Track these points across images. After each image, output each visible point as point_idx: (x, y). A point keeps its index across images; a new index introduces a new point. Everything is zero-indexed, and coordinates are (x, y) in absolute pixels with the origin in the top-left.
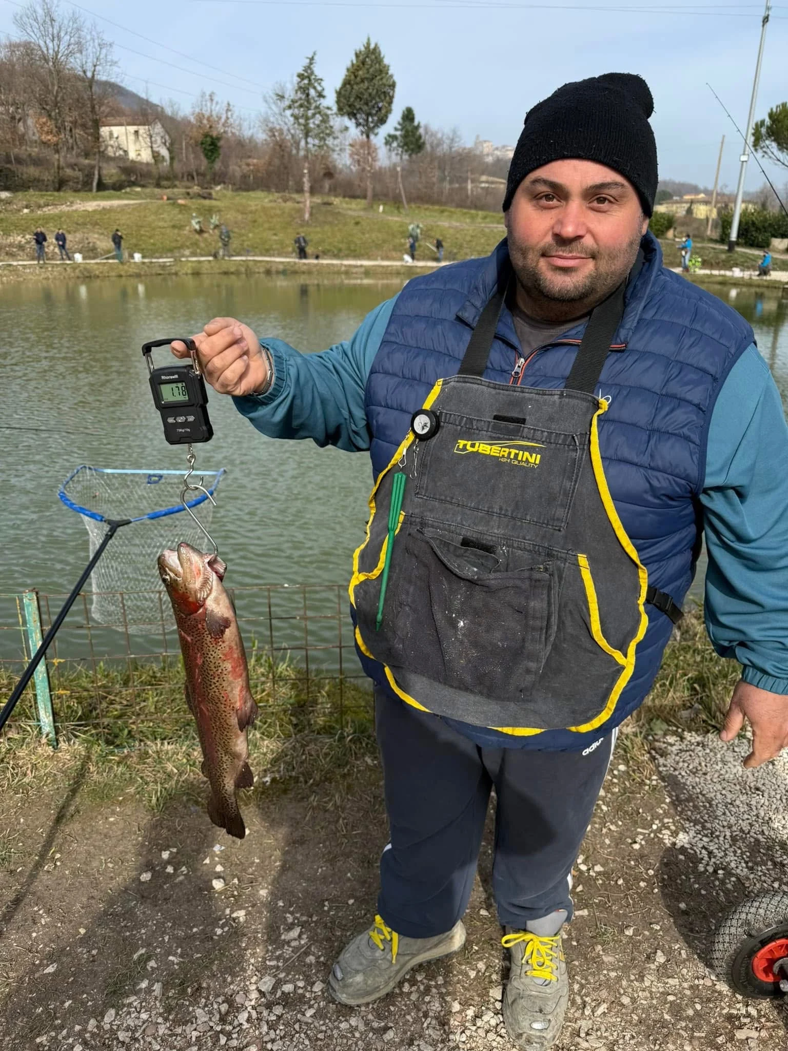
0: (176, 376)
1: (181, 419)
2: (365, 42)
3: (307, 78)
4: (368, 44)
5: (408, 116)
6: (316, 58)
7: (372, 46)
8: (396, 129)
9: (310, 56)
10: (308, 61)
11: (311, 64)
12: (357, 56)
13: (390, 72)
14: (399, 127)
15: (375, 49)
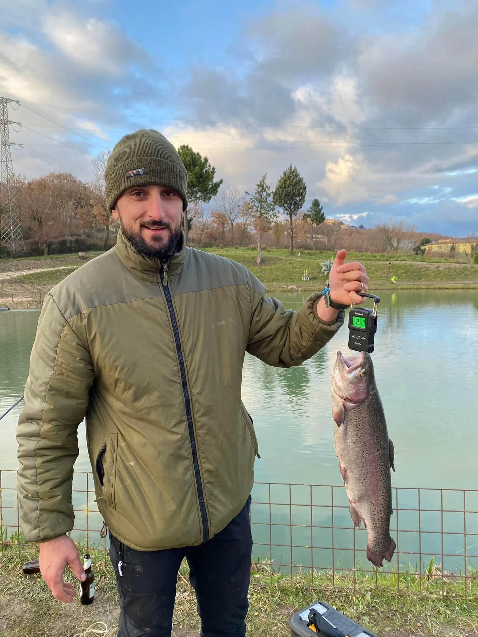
0: (362, 314)
1: (358, 337)
2: (289, 167)
3: (262, 186)
4: (291, 167)
5: (316, 203)
6: (267, 176)
7: (293, 169)
8: (309, 211)
9: (264, 175)
10: (263, 177)
11: (264, 179)
12: (285, 174)
13: (303, 181)
14: (310, 210)
15: (295, 170)
